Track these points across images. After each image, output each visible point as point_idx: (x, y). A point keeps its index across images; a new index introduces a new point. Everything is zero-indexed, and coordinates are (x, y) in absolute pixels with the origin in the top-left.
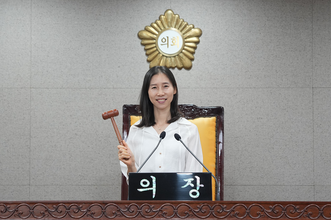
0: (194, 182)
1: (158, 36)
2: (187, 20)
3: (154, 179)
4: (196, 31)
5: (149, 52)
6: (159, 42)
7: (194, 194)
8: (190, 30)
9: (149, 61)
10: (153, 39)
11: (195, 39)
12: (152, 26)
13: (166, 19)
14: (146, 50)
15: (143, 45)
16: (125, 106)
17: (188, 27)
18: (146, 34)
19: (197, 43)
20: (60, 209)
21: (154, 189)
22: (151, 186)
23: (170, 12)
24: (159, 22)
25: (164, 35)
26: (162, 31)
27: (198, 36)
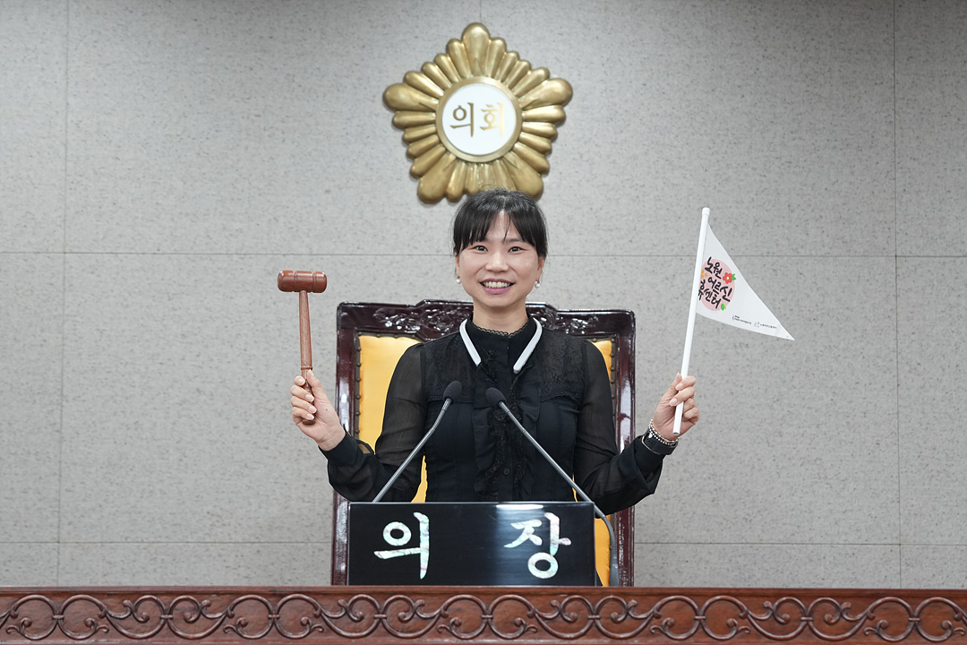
0: (543, 531)
1: (443, 101)
2: (529, 55)
3: (424, 521)
4: (556, 87)
5: (415, 148)
6: (447, 120)
7: (543, 565)
8: (536, 83)
9: (415, 176)
10: (428, 110)
11: (552, 111)
12: (424, 71)
13: (468, 52)
14: (407, 142)
15: (398, 126)
16: (343, 307)
17: (531, 76)
18: (407, 96)
20: (144, 610)
21: (423, 551)
22: (415, 542)
23: (478, 31)
24: (446, 60)
25: (461, 98)
26: (456, 87)
27: (562, 102)
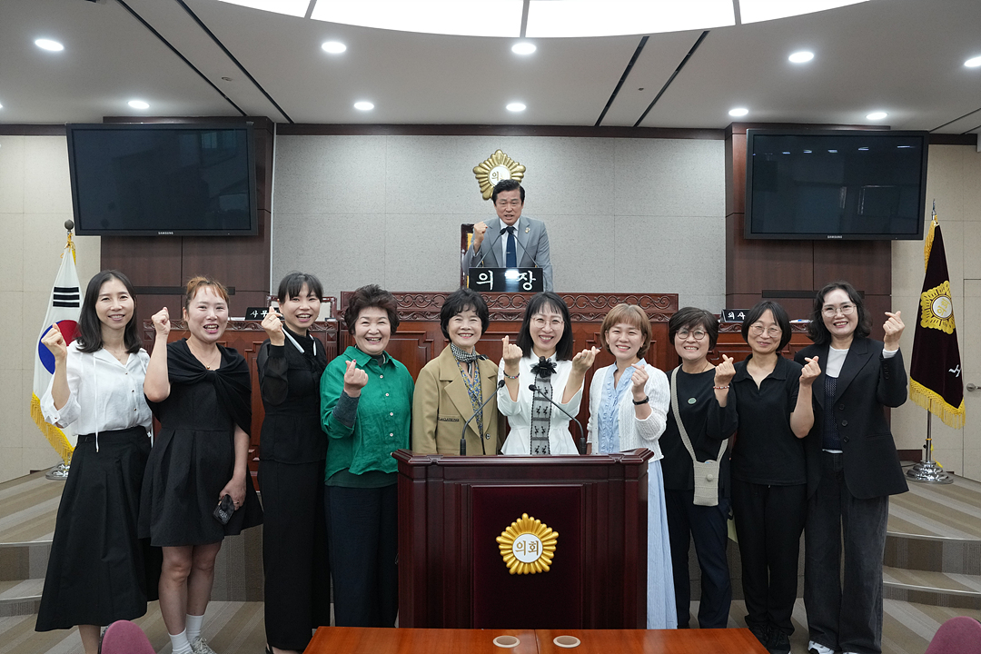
0: (528, 276)
1: (490, 171)
2: (513, 159)
3: (491, 273)
4: (522, 168)
5: (482, 184)
6: (491, 176)
7: (528, 286)
8: (515, 167)
9: (482, 192)
10: (486, 174)
11: (520, 174)
12: (484, 163)
13: (497, 158)
14: (480, 183)
15: (477, 178)
16: (463, 225)
17: (514, 164)
18: (480, 170)
19: (522, 177)
20: (408, 299)
21: (491, 282)
22: (489, 279)
23: (499, 152)
24: (491, 160)
25: (494, 170)
26: (493, 167)
27: (523, 172)
